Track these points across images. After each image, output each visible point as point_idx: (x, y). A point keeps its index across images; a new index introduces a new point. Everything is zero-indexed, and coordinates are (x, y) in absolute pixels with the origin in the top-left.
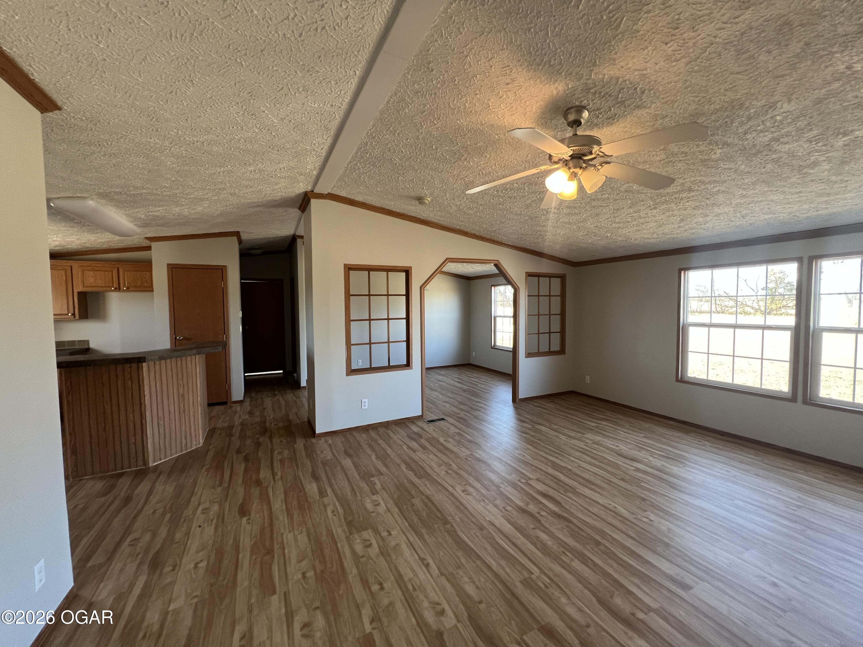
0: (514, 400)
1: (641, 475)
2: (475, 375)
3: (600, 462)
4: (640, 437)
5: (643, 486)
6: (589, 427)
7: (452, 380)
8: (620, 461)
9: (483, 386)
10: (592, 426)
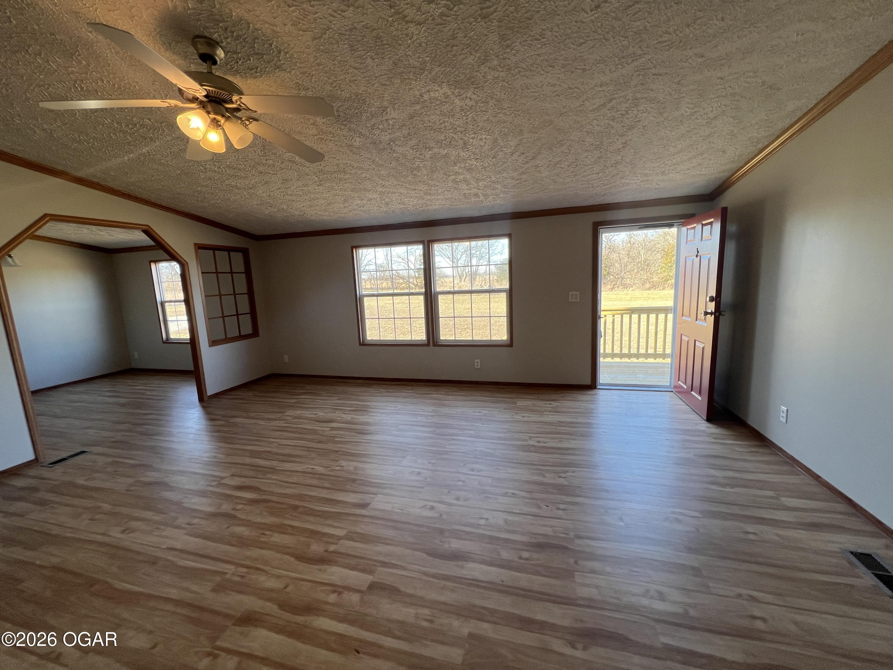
0: (201, 399)
1: (335, 432)
2: (140, 382)
3: (301, 433)
4: (334, 401)
5: (337, 441)
6: (289, 404)
7: (100, 396)
8: (317, 427)
9: (155, 393)
10: (293, 403)
